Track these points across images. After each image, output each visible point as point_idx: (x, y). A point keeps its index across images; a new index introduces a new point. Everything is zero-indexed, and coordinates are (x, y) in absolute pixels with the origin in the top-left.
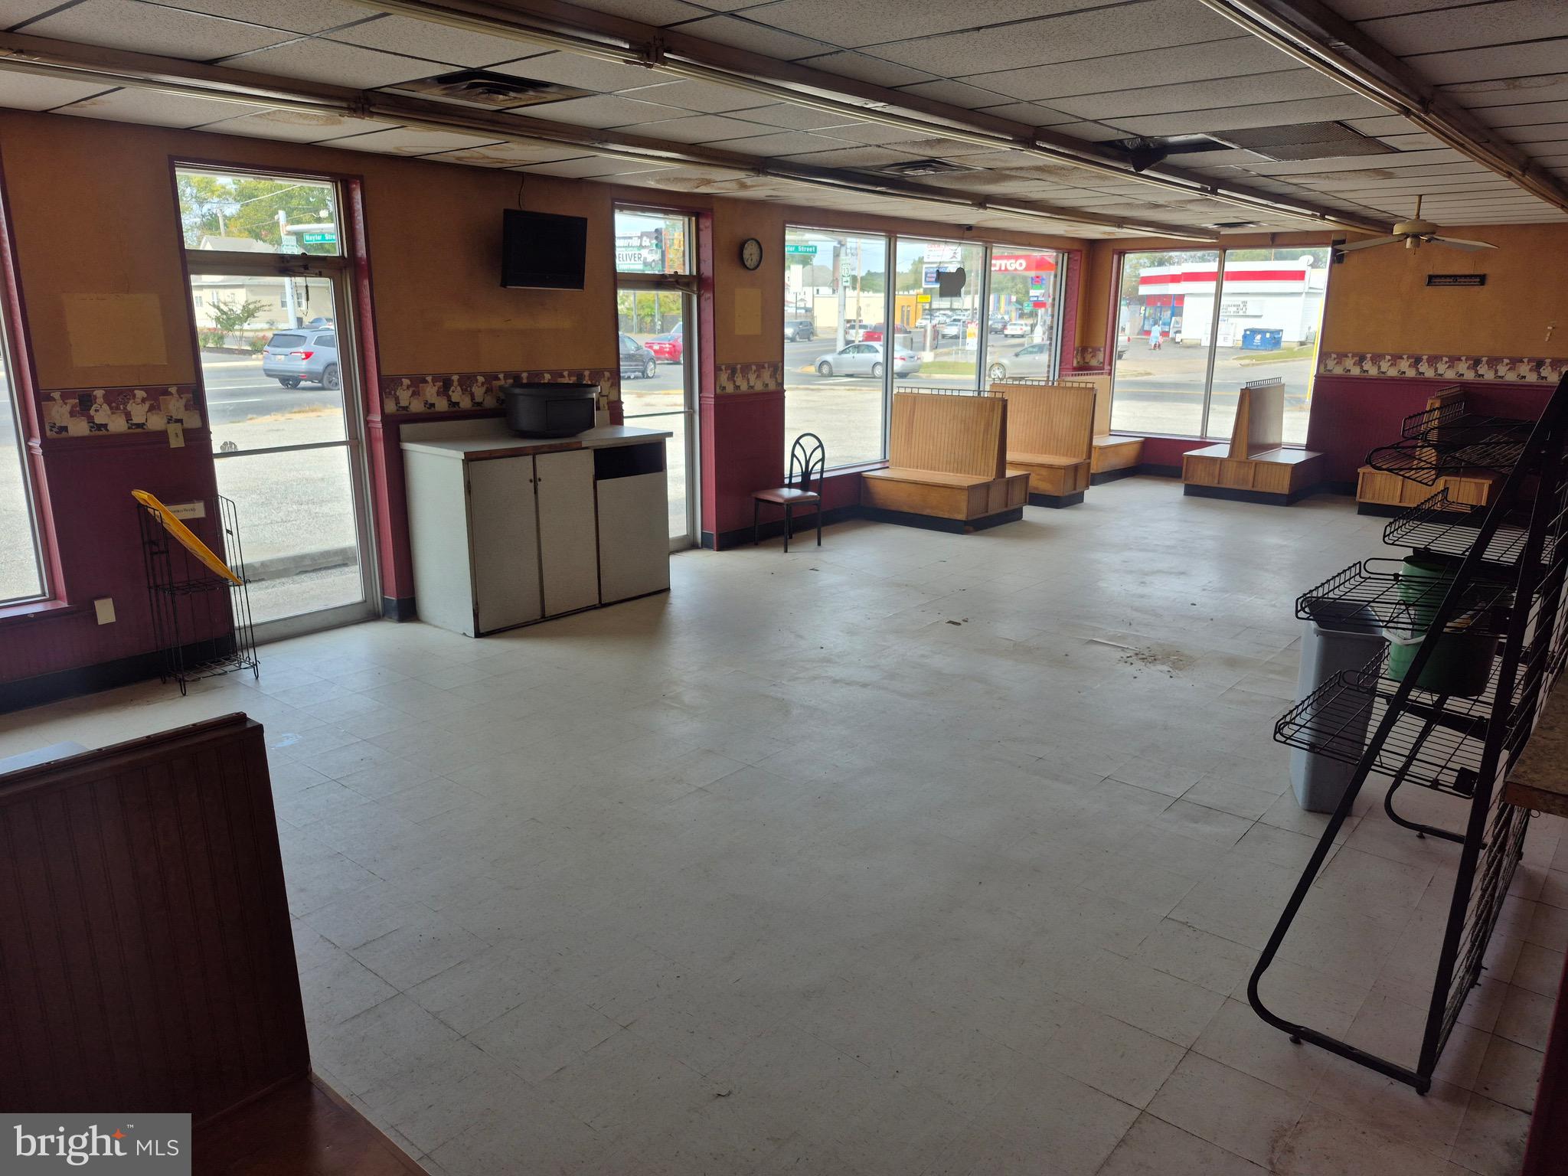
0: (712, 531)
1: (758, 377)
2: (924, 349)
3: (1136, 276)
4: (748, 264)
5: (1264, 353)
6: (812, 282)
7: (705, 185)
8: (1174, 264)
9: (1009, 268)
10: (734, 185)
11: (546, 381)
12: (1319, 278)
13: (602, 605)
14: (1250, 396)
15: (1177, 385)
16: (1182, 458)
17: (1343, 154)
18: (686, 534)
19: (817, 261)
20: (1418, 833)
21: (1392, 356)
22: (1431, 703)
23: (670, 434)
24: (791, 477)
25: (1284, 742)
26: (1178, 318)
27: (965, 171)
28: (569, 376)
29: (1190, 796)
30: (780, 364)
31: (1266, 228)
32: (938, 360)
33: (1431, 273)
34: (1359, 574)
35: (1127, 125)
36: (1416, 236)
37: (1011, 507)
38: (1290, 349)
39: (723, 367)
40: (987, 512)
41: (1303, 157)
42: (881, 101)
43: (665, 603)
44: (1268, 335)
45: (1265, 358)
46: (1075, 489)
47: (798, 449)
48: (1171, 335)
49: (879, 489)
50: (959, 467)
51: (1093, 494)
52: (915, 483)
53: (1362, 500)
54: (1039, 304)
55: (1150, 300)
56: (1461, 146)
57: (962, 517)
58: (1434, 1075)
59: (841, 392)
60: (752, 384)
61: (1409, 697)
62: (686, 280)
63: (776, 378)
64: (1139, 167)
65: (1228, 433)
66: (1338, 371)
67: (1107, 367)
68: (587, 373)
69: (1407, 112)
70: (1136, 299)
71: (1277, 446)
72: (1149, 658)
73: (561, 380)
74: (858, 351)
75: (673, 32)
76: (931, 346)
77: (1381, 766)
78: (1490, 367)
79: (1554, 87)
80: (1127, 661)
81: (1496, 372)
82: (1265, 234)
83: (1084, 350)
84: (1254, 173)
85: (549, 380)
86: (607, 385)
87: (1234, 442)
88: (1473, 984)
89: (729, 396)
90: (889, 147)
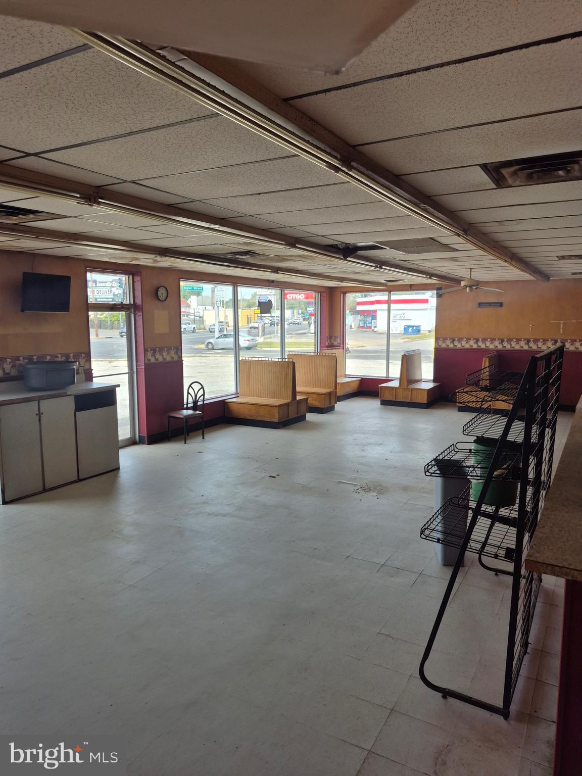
0: (145, 434)
1: (168, 354)
2: (259, 336)
3: (355, 302)
4: (161, 298)
5: (413, 336)
6: (202, 304)
7: (135, 260)
9: (297, 298)
10: (151, 261)
11: (48, 360)
12: (433, 302)
13: (80, 480)
14: (406, 359)
15: (375, 352)
16: (378, 387)
17: (435, 251)
18: (130, 436)
19: (204, 294)
20: (495, 573)
21: (466, 338)
22: (492, 511)
23: (119, 386)
24: (187, 404)
25: (426, 539)
26: (375, 321)
27: (266, 257)
28: (62, 356)
29: (389, 563)
30: (180, 347)
31: (407, 282)
32: (266, 341)
33: (480, 302)
34: (454, 450)
35: (338, 238)
36: (471, 287)
37: (300, 414)
38: (425, 334)
39: (149, 350)
40: (288, 417)
41: (418, 253)
42: (217, 225)
43: (117, 476)
44: (415, 328)
45: (414, 338)
46: (330, 404)
47: (191, 389)
48: (373, 328)
49: (234, 408)
50: (274, 395)
51: (339, 406)
52: (252, 404)
53: (459, 405)
54: (311, 315)
55: (362, 313)
56: (484, 250)
57: (276, 420)
58: (511, 707)
59: (218, 357)
60: (165, 357)
61: (482, 509)
62: (128, 306)
63: (178, 355)
64: (346, 256)
65: (398, 376)
66: (444, 346)
67: (342, 345)
68: (71, 355)
69: (459, 235)
70: (354, 312)
71: (419, 381)
72: (367, 489)
73: (56, 359)
74: (226, 338)
75: (104, 189)
76: (262, 334)
77: (471, 548)
78: (508, 343)
79: (519, 225)
80: (357, 492)
81: (511, 345)
82: (406, 285)
83: (331, 337)
84: (397, 259)
85: (50, 359)
86: (82, 361)
87: (401, 379)
88: (525, 653)
89: (153, 364)
90: (226, 245)
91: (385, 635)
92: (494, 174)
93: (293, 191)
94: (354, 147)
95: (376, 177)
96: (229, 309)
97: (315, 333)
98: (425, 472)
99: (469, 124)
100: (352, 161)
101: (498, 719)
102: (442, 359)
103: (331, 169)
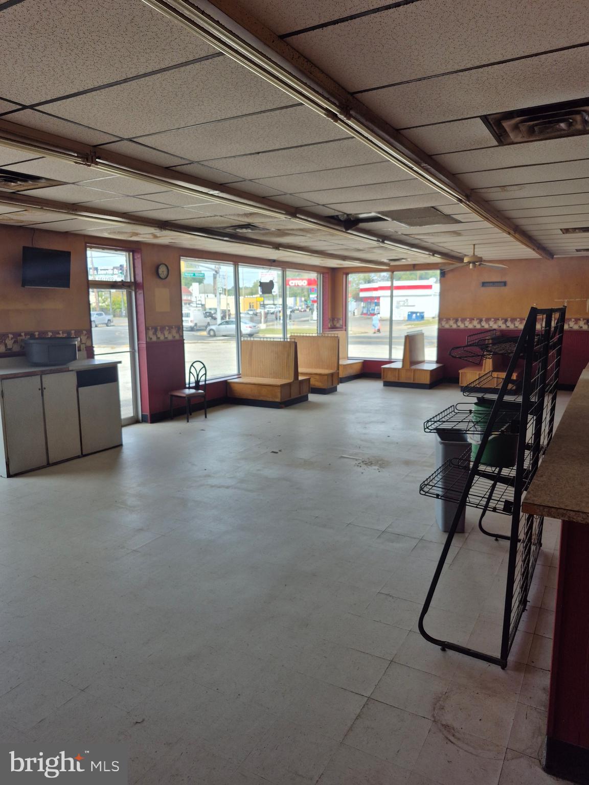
0: (147, 413)
1: (170, 333)
2: (261, 323)
3: (358, 288)
4: (162, 276)
5: (417, 322)
6: (204, 292)
7: (135, 236)
8: (374, 282)
9: (299, 285)
10: (151, 236)
11: (49, 336)
12: (437, 288)
13: (83, 456)
14: (409, 339)
16: (381, 368)
18: (132, 415)
19: (205, 282)
20: (494, 538)
21: (469, 318)
22: (491, 471)
23: (120, 362)
24: (189, 384)
25: (425, 495)
26: (378, 307)
27: (267, 232)
28: (63, 333)
29: (390, 530)
30: (181, 326)
31: (410, 261)
32: (268, 328)
33: (483, 281)
34: (454, 411)
35: (338, 207)
36: (474, 263)
37: (302, 395)
38: (428, 320)
39: (150, 328)
40: (291, 397)
42: (216, 190)
43: (120, 452)
44: (418, 314)
45: (418, 324)
46: (332, 385)
47: (192, 369)
49: (237, 388)
50: (275, 375)
51: (341, 387)
52: (255, 384)
53: (462, 385)
54: (314, 301)
55: (365, 299)
56: (488, 220)
57: (278, 400)
58: (509, 658)
59: (220, 344)
60: (166, 336)
62: (128, 284)
63: (179, 333)
64: (347, 229)
65: (401, 357)
66: (447, 326)
67: (344, 327)
68: (73, 332)
69: (461, 201)
70: (357, 299)
71: (423, 362)
72: (369, 463)
73: (58, 336)
74: (228, 324)
75: (101, 149)
76: (264, 321)
77: (470, 503)
78: (512, 323)
79: (521, 191)
80: (358, 465)
81: (515, 325)
82: (410, 265)
83: (333, 319)
84: (400, 233)
85: (51, 336)
86: (84, 338)
87: (404, 361)
88: (524, 610)
89: (154, 343)
90: (227, 217)
91: (386, 594)
92: (495, 128)
93: (292, 149)
94: (353, 94)
95: (376, 129)
96: (231, 297)
97: (317, 320)
98: (425, 429)
99: (469, 66)
100: (351, 109)
101: (496, 669)
102: (445, 340)
103: (329, 117)
